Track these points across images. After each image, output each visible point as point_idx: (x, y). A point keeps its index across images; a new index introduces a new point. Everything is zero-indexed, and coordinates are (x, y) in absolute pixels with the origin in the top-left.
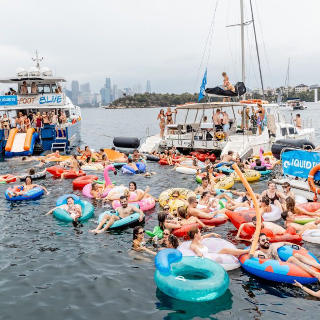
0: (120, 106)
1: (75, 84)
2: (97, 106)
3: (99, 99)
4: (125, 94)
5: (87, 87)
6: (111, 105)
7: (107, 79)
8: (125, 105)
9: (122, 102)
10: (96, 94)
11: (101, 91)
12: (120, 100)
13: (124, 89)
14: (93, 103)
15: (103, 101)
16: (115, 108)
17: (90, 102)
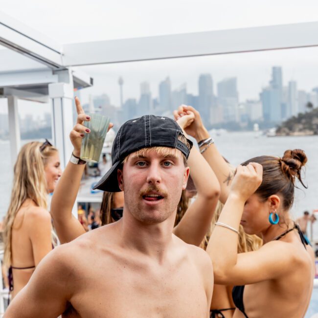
0: (300, 130)
1: (204, 81)
2: (250, 127)
3: (257, 113)
4: (310, 105)
5: (230, 86)
6: (279, 131)
7: (274, 68)
8: (311, 129)
9: (304, 121)
10: (250, 102)
11: (261, 95)
12: (299, 119)
13: (314, 90)
14: (243, 120)
15: (266, 116)
16: (288, 135)
17: (238, 119)
